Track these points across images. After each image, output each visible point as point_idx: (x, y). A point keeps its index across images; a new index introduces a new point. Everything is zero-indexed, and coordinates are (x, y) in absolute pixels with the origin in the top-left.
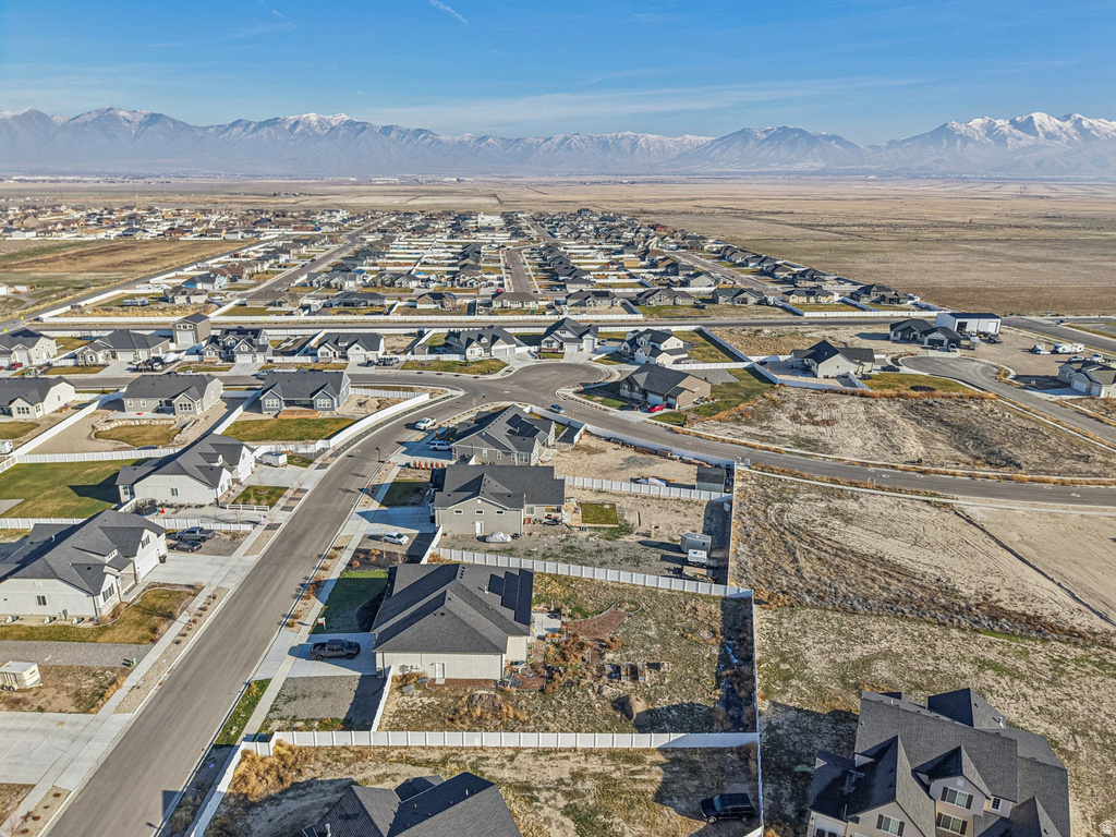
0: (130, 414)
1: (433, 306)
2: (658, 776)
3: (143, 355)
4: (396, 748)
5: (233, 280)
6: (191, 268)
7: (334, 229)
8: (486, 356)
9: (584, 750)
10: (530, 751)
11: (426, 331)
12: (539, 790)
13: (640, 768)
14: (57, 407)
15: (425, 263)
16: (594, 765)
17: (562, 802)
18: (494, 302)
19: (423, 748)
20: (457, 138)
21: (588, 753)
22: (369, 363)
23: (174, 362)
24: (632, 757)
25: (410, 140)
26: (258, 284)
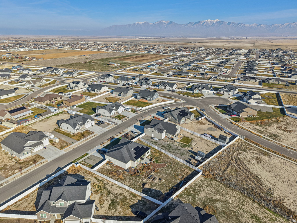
0: (114, 95)
1: (200, 77)
2: (135, 202)
3: (126, 82)
4: (96, 174)
5: (160, 66)
6: (154, 62)
7: (196, 53)
8: (199, 92)
9: (127, 190)
10: (118, 186)
11: (191, 83)
12: (111, 193)
13: (134, 199)
14: (104, 91)
15: (211, 64)
16: (126, 194)
17: (113, 198)
18: (218, 77)
19: (100, 176)
20: (250, 25)
21: (127, 191)
22: (169, 90)
23: (131, 84)
24: (135, 196)
25: (236, 26)
26: (164, 67)
